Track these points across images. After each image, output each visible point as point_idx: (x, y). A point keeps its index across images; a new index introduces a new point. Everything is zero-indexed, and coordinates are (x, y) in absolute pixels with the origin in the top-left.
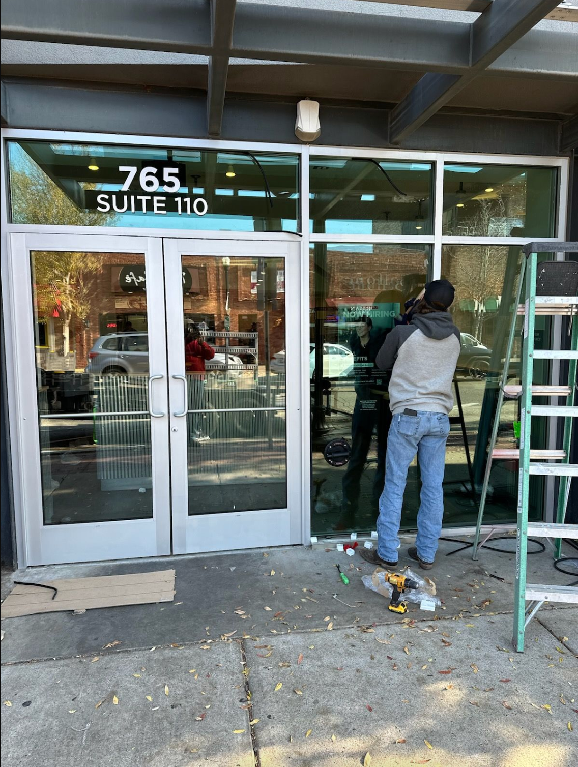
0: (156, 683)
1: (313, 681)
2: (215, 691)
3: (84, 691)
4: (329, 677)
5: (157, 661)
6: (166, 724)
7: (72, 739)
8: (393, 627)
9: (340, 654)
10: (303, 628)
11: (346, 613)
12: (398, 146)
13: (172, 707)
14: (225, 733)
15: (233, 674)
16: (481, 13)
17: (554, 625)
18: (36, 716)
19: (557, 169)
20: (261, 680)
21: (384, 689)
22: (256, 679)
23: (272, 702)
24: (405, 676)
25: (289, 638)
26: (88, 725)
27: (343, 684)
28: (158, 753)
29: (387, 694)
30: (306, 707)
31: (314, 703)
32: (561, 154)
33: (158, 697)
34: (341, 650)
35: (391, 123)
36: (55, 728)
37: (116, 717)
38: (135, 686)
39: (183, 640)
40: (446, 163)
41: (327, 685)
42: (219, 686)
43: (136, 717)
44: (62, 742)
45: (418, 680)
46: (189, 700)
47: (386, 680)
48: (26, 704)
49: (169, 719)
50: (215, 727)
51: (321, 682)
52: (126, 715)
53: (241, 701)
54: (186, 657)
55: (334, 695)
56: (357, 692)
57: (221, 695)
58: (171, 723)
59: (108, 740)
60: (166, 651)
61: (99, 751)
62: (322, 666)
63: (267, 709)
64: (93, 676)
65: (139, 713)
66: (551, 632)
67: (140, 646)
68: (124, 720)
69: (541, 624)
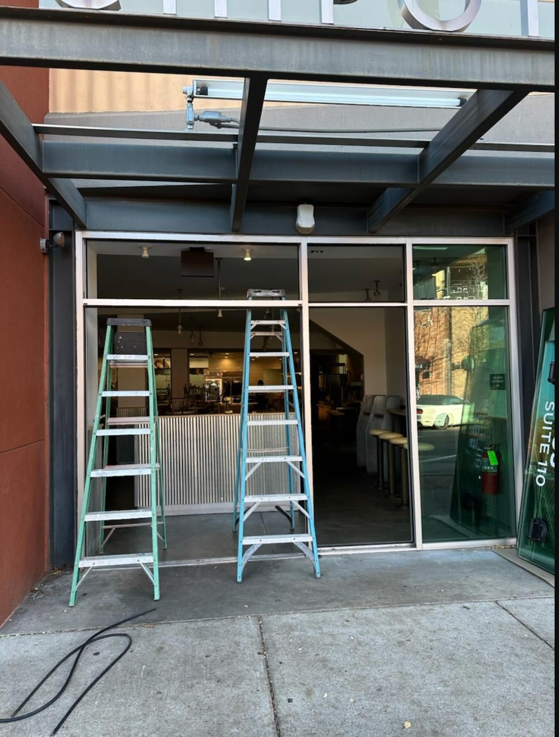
0: (193, 642)
1: (315, 642)
2: (239, 647)
3: (139, 646)
4: (328, 640)
5: (193, 629)
6: (202, 666)
7: (133, 674)
8: (380, 610)
9: (337, 626)
10: (308, 609)
11: (342, 600)
12: (376, 234)
13: (207, 656)
14: (247, 672)
15: (252, 637)
16: (422, 149)
17: (514, 610)
18: (104, 661)
19: (505, 246)
20: (274, 641)
21: (371, 648)
22: (270, 641)
23: (282, 654)
24: (388, 640)
25: (297, 615)
26: (144, 667)
27: (338, 645)
28: (198, 683)
29: (373, 651)
30: (309, 657)
31: (316, 655)
32: (506, 235)
33: (195, 651)
34: (338, 624)
35: (369, 217)
36: (120, 668)
37: (165, 662)
38: (177, 644)
39: (212, 616)
40: (413, 245)
41: (326, 645)
42: (241, 645)
43: (179, 662)
44: (126, 676)
45: (398, 643)
46: (218, 653)
47: (373, 642)
48: (97, 654)
49: (205, 664)
50: (240, 668)
51: (321, 643)
52: (172, 661)
53: (259, 653)
54: (215, 627)
55: (331, 651)
56: (350, 649)
57: (243, 650)
58: (206, 666)
59: (160, 675)
60: (200, 623)
61: (153, 681)
62: (322, 633)
63: (279, 658)
64: (144, 638)
65: (181, 660)
66: (511, 614)
67: (179, 620)
68: (171, 664)
69: (504, 609)
